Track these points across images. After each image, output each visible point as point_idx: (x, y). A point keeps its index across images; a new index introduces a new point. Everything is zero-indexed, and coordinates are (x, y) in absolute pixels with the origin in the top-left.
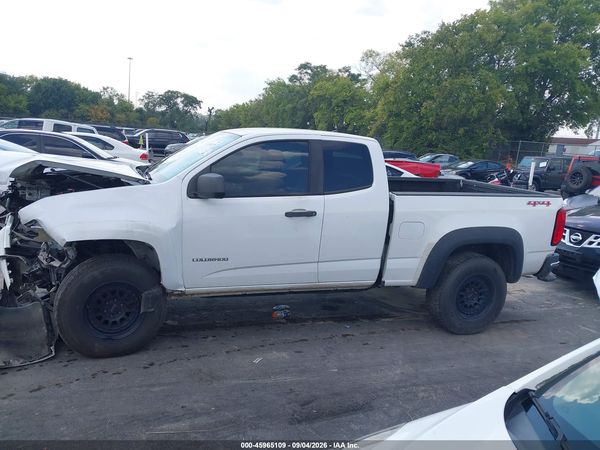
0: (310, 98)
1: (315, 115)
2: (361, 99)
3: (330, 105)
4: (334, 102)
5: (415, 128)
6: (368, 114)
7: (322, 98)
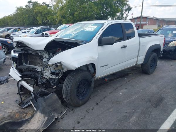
0: (34, 12)
1: (37, 18)
2: (51, 13)
3: (42, 14)
4: (43, 13)
5: (73, 20)
6: (55, 17)
7: (39, 12)
